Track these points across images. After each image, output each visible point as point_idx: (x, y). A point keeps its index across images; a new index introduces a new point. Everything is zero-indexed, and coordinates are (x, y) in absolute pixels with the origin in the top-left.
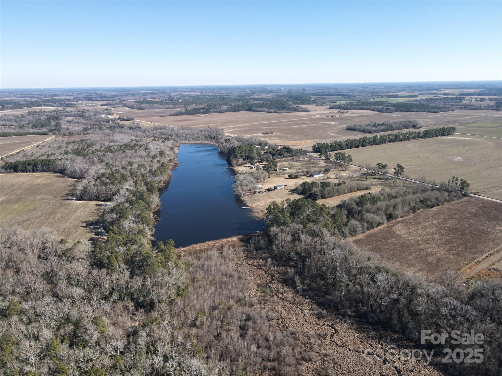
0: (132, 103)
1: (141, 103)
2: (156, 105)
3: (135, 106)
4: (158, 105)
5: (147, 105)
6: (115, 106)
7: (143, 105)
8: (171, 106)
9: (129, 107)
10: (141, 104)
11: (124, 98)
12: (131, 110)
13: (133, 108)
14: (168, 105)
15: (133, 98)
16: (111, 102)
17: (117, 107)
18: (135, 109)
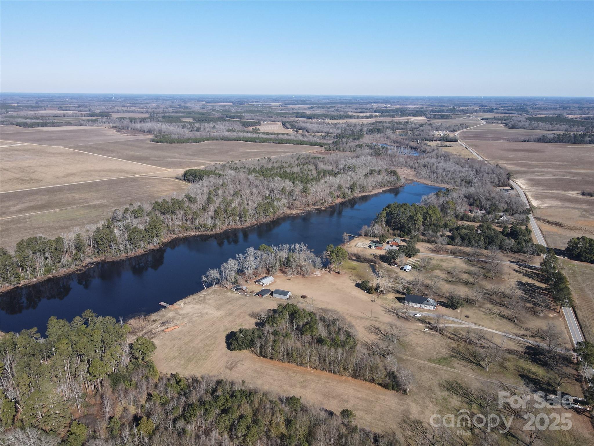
17: (492, 123)
18: (509, 127)
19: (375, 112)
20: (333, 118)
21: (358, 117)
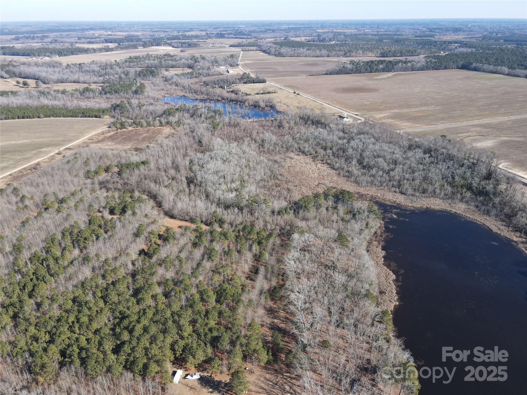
0: (269, 45)
1: (281, 44)
2: (302, 49)
3: (273, 50)
4: (305, 50)
5: (289, 50)
6: (247, 48)
7: (283, 50)
8: (324, 52)
9: (264, 51)
10: (281, 46)
11: (262, 36)
12: (266, 56)
13: (269, 53)
14: (320, 50)
15: (273, 35)
16: (244, 40)
17: (249, 50)
18: (272, 55)
19: (106, 41)
20: (63, 54)
21: (94, 51)
